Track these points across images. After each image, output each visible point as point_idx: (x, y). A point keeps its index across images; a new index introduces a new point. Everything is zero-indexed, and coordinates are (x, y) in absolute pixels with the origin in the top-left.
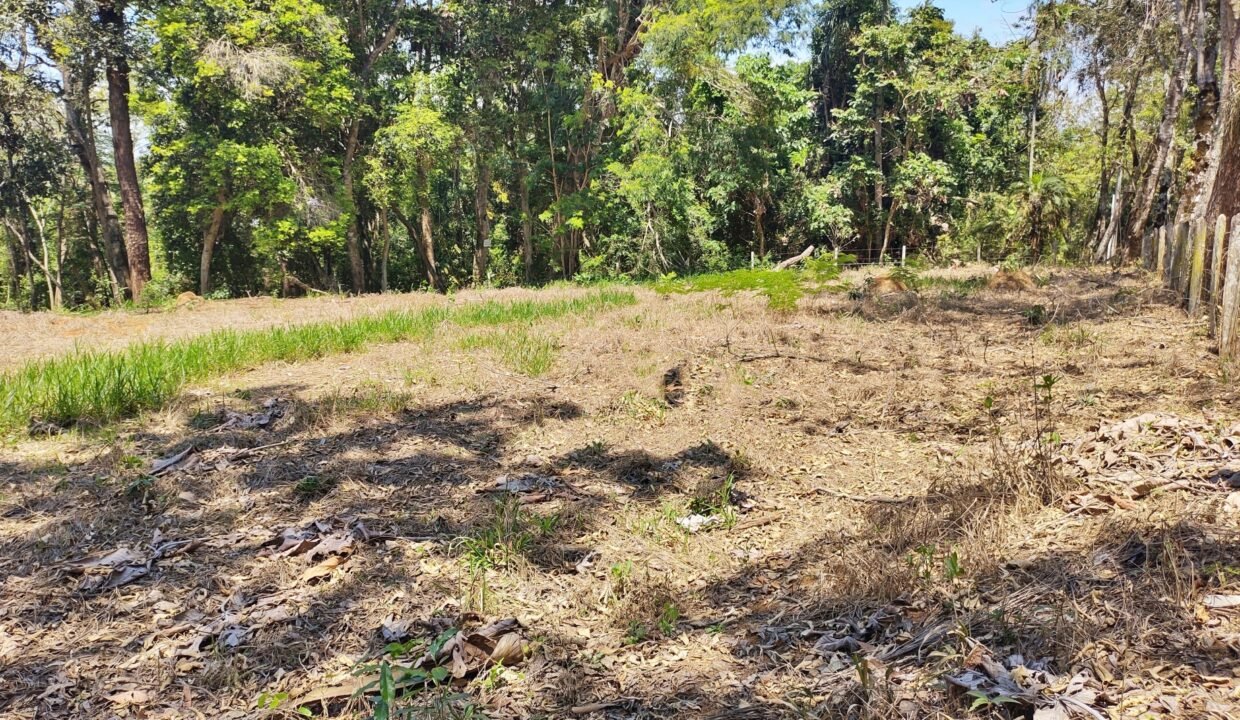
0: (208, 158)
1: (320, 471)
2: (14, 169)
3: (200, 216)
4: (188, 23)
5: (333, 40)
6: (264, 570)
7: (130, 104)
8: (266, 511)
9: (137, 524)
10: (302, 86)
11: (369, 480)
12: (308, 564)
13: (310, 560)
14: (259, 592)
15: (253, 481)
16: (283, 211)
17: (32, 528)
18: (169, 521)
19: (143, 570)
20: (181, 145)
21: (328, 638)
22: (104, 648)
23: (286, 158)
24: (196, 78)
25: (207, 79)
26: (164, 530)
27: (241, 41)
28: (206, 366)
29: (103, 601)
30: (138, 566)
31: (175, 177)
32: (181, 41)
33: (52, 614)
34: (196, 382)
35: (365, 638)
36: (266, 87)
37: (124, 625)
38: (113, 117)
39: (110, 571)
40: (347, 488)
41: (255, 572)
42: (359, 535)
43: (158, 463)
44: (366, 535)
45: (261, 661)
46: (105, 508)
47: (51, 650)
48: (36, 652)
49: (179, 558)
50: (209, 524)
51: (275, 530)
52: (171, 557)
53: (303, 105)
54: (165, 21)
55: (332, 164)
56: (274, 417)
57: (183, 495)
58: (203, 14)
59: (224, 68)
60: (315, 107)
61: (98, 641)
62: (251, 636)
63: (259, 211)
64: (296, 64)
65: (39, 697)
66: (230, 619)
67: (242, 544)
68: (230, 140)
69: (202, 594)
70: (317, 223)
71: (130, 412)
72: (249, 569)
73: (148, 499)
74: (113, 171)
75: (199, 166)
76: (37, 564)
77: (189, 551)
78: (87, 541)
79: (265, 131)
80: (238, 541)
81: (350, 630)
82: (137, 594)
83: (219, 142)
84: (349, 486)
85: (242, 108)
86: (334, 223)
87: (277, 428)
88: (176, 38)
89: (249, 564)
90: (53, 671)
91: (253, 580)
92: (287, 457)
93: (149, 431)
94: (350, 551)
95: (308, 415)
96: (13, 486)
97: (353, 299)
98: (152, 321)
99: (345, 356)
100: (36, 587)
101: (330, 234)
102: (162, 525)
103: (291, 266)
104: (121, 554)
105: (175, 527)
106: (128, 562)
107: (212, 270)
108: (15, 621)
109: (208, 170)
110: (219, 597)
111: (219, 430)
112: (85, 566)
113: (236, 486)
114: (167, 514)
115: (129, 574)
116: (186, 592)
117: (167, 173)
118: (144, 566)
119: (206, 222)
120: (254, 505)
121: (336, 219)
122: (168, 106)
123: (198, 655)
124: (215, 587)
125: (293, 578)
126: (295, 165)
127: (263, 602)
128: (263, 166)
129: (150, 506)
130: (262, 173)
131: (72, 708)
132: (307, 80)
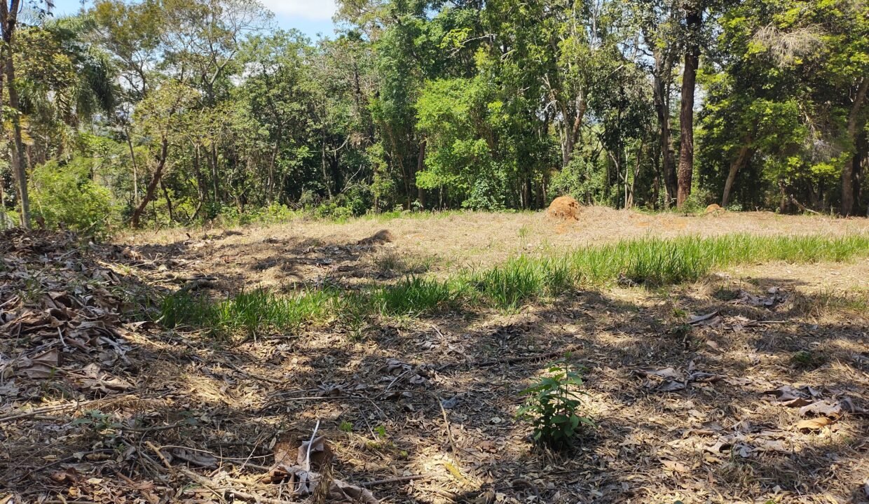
0: (744, 111)
1: (813, 349)
2: (621, 121)
3: (730, 153)
4: (747, 17)
5: (859, 17)
6: (766, 410)
7: (697, 77)
8: (768, 368)
9: (679, 354)
10: (827, 55)
11: (855, 365)
12: (802, 417)
13: (803, 414)
14: (763, 425)
15: (760, 345)
16: (794, 149)
17: (619, 341)
18: (700, 358)
19: (682, 385)
20: (727, 103)
21: (817, 477)
22: (656, 428)
23: (803, 110)
24: (746, 56)
25: (753, 55)
26: (696, 363)
27: (784, 25)
28: (728, 258)
29: (658, 399)
30: (678, 382)
31: (719, 124)
32: (739, 30)
33: (627, 396)
34: (720, 267)
35: (849, 488)
36: (797, 58)
37: (670, 418)
38: (684, 86)
39: (662, 380)
40: (835, 368)
41: (759, 410)
42: (846, 407)
43: (694, 317)
44: (853, 408)
45: (763, 475)
46: (660, 339)
47: (627, 419)
48: (618, 416)
49: (705, 384)
50: (726, 366)
51: (775, 384)
52: (701, 382)
53: (825, 69)
54: (731, 17)
55: (840, 114)
56: (776, 301)
57: (710, 343)
58: (758, 9)
59: (767, 46)
60: (834, 70)
61: (654, 422)
62: (756, 454)
63: (774, 149)
64: (823, 38)
65: (620, 444)
66: (741, 437)
67: (750, 387)
68: (762, 98)
69: (721, 413)
70: (820, 159)
71: (677, 281)
72: (755, 406)
73: (686, 340)
74: (677, 121)
75: (736, 117)
76: (620, 363)
77: (712, 381)
78: (648, 357)
79: (790, 90)
80: (747, 385)
81: (835, 478)
82: (678, 400)
83: (753, 100)
84: (838, 367)
85: (775, 74)
86: (834, 160)
87: (778, 310)
88: (736, 29)
89: (755, 403)
90: (628, 432)
91: (758, 415)
92: (786, 333)
93: (687, 295)
94: (838, 417)
95: (805, 305)
96: (608, 313)
97: (842, 220)
98: (689, 222)
99: (835, 264)
100: (618, 377)
101: (829, 168)
102: (695, 359)
103: (789, 190)
104: (668, 371)
105: (704, 363)
106: (673, 378)
107: (732, 190)
108: (608, 394)
109: (742, 120)
110: (732, 419)
111: (736, 303)
112: (647, 372)
113: (747, 346)
114: (699, 353)
115: (673, 386)
116: (710, 408)
117: (713, 122)
118: (683, 383)
119: (734, 156)
120: (760, 362)
121: (837, 156)
122: (721, 77)
123: (718, 454)
124: (730, 412)
125: (790, 423)
126: (809, 115)
127: (766, 433)
128: (784, 116)
129: (687, 345)
130: (783, 122)
131: (638, 458)
132: (831, 50)
